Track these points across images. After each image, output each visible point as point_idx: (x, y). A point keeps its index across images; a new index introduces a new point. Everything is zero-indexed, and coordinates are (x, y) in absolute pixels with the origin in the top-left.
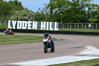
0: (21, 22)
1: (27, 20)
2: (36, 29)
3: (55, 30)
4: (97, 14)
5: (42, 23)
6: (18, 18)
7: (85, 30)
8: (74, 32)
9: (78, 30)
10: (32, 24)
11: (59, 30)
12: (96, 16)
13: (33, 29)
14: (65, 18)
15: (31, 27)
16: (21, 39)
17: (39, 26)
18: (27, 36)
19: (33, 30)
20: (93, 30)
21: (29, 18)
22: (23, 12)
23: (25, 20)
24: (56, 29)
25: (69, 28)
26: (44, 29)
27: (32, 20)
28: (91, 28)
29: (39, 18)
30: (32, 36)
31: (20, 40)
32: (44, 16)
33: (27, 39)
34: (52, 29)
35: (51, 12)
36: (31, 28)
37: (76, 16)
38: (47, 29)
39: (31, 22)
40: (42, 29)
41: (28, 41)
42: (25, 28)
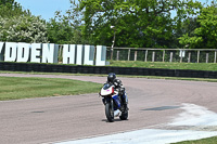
0: (13, 45)
1: (27, 40)
2: (51, 61)
3: (97, 64)
4: (198, 25)
5: (66, 46)
6: (5, 35)
7: (172, 65)
8: (144, 69)
9: (153, 64)
10: (41, 50)
11: (108, 65)
12: (197, 31)
13: (44, 61)
14: (121, 34)
15: (40, 57)
16: (20, 86)
17: (58, 55)
18: (31, 79)
19: (44, 65)
20: (189, 66)
21: (33, 36)
22: (19, 21)
23: (23, 41)
24: (100, 63)
25: (132, 59)
26: (72, 62)
27: (40, 41)
28: (184, 60)
29: (58, 35)
30: (45, 80)
31: (18, 90)
32: (68, 30)
33: (35, 88)
34: (90, 63)
35: (88, 21)
36: (38, 61)
37: (149, 31)
38: (79, 63)
39: (38, 45)
40: (65, 62)
41: (39, 92)
42: (25, 60)
